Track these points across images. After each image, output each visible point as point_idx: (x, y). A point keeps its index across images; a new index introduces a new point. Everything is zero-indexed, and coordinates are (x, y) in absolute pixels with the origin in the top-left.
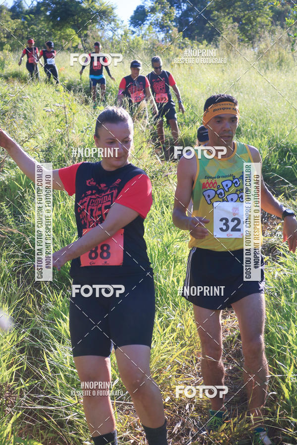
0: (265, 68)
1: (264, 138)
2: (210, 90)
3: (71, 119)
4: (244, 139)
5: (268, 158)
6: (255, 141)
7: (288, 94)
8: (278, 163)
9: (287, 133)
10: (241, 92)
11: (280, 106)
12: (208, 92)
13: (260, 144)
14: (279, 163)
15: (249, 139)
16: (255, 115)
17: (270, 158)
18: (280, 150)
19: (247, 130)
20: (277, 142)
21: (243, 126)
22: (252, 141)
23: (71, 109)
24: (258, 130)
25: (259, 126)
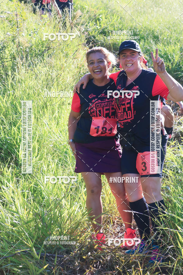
1: (177, 45)
2: (136, 5)
3: (22, 24)
4: (161, 45)
5: (180, 62)
10: (161, 7)
12: (134, 6)
13: (173, 50)
15: (165, 46)
16: (171, 26)
17: (181, 61)
19: (164, 38)
21: (161, 35)
22: (168, 47)
23: (22, 17)
24: (172, 39)
25: (173, 35)
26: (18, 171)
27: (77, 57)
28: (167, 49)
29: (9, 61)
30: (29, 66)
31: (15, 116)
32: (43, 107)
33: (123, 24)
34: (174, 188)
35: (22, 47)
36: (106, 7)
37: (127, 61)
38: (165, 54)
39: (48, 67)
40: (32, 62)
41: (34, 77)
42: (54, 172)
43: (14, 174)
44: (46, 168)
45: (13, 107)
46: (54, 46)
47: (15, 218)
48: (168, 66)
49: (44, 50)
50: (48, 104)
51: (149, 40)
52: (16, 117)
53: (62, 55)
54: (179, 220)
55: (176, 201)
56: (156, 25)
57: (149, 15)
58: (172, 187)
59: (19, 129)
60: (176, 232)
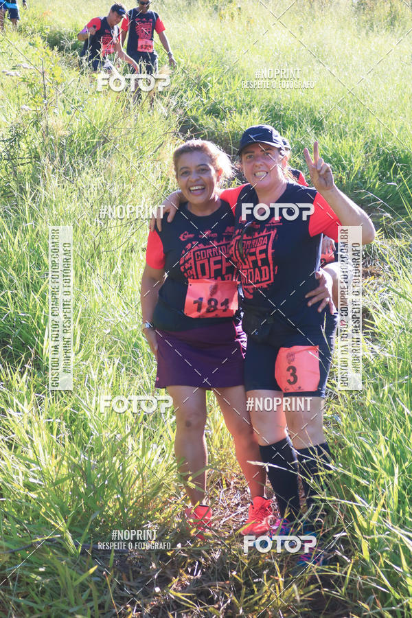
0: (367, 27)
1: (359, 138)
4: (328, 138)
5: (363, 171)
6: (344, 142)
7: (400, 71)
8: (377, 178)
9: (396, 132)
11: (386, 89)
13: (351, 147)
14: (380, 179)
15: (335, 139)
17: (366, 170)
18: (382, 158)
19: (333, 124)
20: (378, 146)
21: (327, 117)
22: (340, 142)
23: (54, 77)
24: (349, 125)
25: (351, 118)
26: (40, 380)
27: (161, 157)
28: (340, 145)
29: (28, 163)
30: (66, 174)
31: (36, 271)
32: (93, 255)
33: (254, 95)
34: (348, 419)
35: (52, 137)
36: (220, 62)
37: (256, 166)
38: (335, 155)
39: (103, 177)
40: (72, 166)
41: (74, 196)
42: (111, 383)
43: (32, 386)
44: (96, 376)
45: (33, 255)
46: (117, 135)
47: (32, 474)
48: (341, 178)
49: (97, 142)
50: (102, 249)
51: (304, 127)
52: (39, 273)
53: (131, 153)
54: (357, 483)
55: (352, 445)
56: (319, 97)
57: (304, 78)
58: (344, 416)
59: (43, 296)
60: (352, 505)
